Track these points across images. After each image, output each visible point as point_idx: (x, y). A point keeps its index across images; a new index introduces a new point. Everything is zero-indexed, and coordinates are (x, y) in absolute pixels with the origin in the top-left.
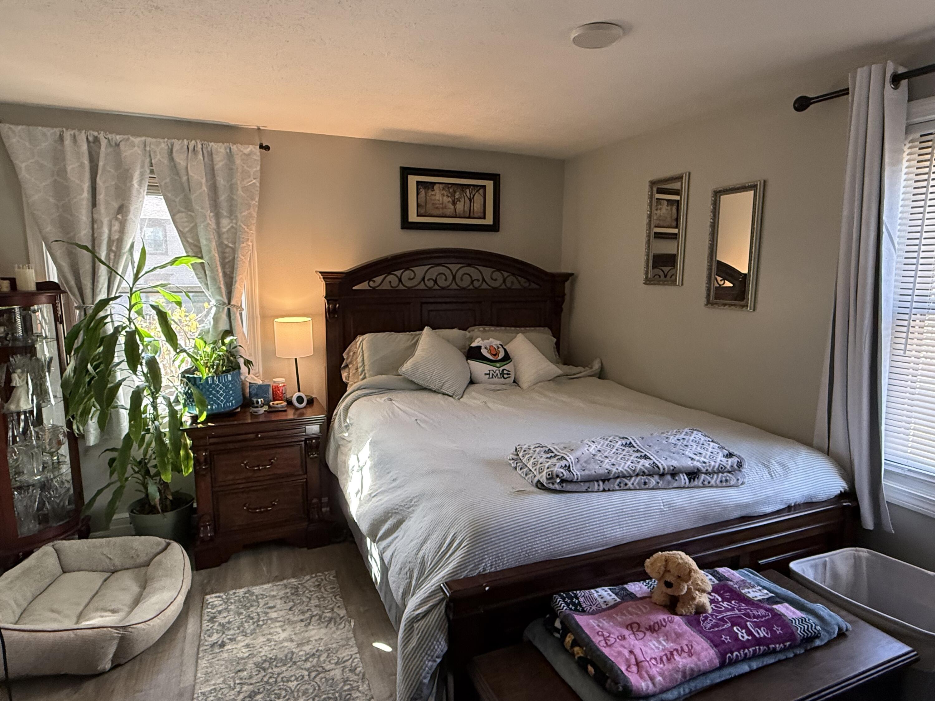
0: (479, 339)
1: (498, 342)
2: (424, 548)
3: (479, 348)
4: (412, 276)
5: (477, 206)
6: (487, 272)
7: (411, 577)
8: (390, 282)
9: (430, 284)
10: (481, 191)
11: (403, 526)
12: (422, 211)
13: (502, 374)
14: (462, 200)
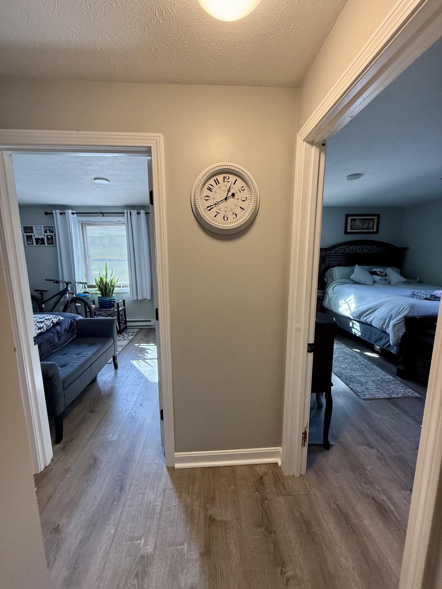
0: (375, 269)
1: (383, 270)
2: (392, 312)
3: (376, 271)
4: (348, 249)
5: (371, 226)
6: (374, 247)
7: (386, 320)
8: (341, 251)
9: (354, 252)
10: (373, 220)
11: (377, 311)
12: (352, 228)
13: (385, 279)
14: (366, 224)
